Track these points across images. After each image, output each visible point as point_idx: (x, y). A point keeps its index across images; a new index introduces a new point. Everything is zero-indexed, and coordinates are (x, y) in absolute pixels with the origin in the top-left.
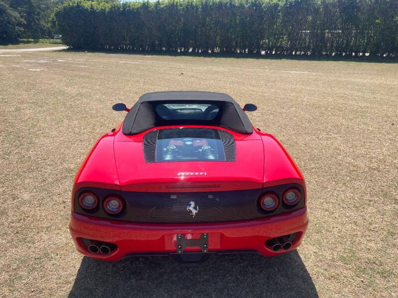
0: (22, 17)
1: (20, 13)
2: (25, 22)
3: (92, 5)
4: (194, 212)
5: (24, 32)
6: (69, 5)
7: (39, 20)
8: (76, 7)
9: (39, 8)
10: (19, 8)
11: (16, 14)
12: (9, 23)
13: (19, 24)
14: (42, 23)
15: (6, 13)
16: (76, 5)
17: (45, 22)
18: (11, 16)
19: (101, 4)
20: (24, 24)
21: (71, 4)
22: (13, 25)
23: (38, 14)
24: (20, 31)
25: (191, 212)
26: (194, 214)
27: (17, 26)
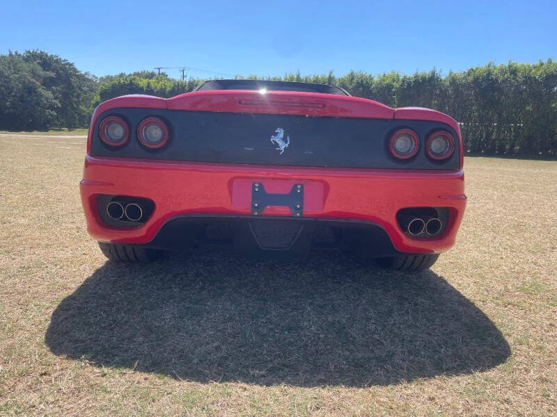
0: (55, 98)
1: (54, 93)
2: (60, 105)
3: (149, 83)
4: (283, 146)
5: (57, 118)
6: (119, 83)
7: (78, 103)
8: (128, 85)
9: (80, 88)
10: (54, 88)
11: (49, 94)
12: (38, 104)
13: (52, 107)
14: (82, 108)
15: (36, 93)
16: (129, 82)
17: (86, 107)
18: (42, 96)
19: (161, 83)
20: (58, 107)
21: (122, 81)
22: (43, 107)
23: (78, 97)
24: (52, 116)
25: (277, 145)
26: (282, 148)
27: (47, 109)
